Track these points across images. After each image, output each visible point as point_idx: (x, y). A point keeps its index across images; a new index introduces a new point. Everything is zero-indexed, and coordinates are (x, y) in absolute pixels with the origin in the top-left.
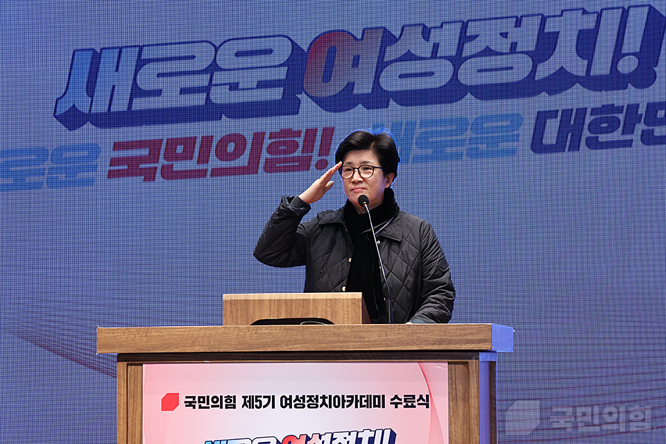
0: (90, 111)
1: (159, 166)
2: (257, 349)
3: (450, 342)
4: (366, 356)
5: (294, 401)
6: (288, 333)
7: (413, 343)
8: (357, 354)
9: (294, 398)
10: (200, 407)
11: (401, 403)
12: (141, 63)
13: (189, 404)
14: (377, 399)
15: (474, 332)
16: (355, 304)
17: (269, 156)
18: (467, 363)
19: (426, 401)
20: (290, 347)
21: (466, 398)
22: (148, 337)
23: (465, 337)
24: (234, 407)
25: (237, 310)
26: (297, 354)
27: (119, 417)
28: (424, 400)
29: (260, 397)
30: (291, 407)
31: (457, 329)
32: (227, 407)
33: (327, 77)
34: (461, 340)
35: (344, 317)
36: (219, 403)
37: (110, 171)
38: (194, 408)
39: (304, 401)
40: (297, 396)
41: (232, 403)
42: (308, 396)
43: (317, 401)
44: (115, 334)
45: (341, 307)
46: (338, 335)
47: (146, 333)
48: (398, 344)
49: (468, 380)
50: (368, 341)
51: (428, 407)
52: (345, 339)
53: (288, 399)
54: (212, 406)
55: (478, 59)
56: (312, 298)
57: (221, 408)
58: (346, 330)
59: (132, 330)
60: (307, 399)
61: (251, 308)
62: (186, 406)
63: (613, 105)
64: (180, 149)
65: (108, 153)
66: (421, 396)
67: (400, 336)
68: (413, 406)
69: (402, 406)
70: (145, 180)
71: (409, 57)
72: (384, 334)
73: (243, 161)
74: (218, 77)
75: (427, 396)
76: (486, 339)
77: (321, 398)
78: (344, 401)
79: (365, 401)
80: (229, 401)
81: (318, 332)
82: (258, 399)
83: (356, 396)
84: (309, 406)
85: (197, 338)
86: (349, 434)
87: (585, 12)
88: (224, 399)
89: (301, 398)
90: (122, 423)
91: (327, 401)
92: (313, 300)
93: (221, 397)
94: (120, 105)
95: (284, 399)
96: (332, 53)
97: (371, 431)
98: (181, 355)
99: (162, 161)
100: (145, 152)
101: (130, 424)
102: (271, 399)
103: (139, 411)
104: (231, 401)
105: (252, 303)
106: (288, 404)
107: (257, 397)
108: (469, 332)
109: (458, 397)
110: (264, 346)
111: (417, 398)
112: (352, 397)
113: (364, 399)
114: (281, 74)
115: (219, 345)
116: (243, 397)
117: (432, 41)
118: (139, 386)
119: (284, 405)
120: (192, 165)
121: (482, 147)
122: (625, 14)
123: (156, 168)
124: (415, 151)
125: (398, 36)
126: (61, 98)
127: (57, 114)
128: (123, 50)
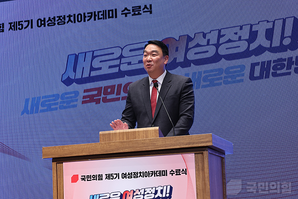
0: (75, 78)
1: (101, 97)
2: (109, 152)
3: (194, 143)
4: (158, 153)
5: (128, 175)
6: (122, 144)
7: (177, 145)
8: (154, 152)
9: (127, 174)
10: (88, 180)
11: (174, 173)
12: (93, 57)
13: (83, 179)
14: (164, 172)
15: (204, 138)
16: (156, 132)
18: (203, 153)
19: (185, 172)
20: (123, 150)
21: (203, 170)
22: (63, 150)
23: (200, 140)
24: (102, 179)
25: (105, 138)
27: (54, 187)
28: (184, 171)
29: (113, 174)
30: (126, 178)
31: (196, 137)
32: (99, 180)
34: (199, 142)
36: (95, 178)
37: (83, 101)
38: (85, 181)
39: (132, 175)
41: (101, 178)
42: (133, 173)
43: (138, 175)
44: (50, 150)
45: (150, 134)
47: (63, 148)
48: (171, 146)
49: (203, 161)
50: (158, 145)
51: (186, 174)
52: (148, 145)
53: (125, 174)
54: (93, 180)
55: (226, 44)
56: (137, 131)
57: (96, 180)
58: (147, 141)
59: (56, 147)
60: (133, 174)
61: (112, 137)
62: (82, 180)
63: (282, 58)
65: (82, 94)
66: (183, 169)
67: (171, 142)
68: (180, 174)
69: (175, 174)
70: (96, 104)
71: (198, 45)
72: (164, 141)
74: (123, 60)
75: (186, 169)
76: (209, 141)
77: (139, 173)
78: (149, 174)
79: (158, 173)
81: (135, 143)
83: (155, 171)
84: (134, 177)
85: (84, 149)
86: (152, 189)
87: (268, 22)
88: (97, 176)
89: (130, 174)
90: (55, 189)
91: (142, 174)
93: (96, 175)
94: (86, 75)
95: (123, 175)
97: (161, 187)
98: (78, 158)
99: (103, 96)
100: (96, 92)
101: (58, 191)
102: (118, 175)
103: (62, 183)
104: (100, 177)
105: (112, 134)
106: (125, 177)
107: (111, 174)
108: (202, 138)
109: (199, 169)
110: (112, 150)
111: (181, 170)
112: (153, 172)
115: (93, 151)
116: (106, 175)
117: (207, 38)
118: (62, 173)
119: (123, 177)
120: (114, 96)
121: (230, 80)
122: (284, 21)
123: (100, 99)
124: (202, 83)
125: (193, 38)
126: (64, 74)
127: (62, 80)
128: (87, 53)
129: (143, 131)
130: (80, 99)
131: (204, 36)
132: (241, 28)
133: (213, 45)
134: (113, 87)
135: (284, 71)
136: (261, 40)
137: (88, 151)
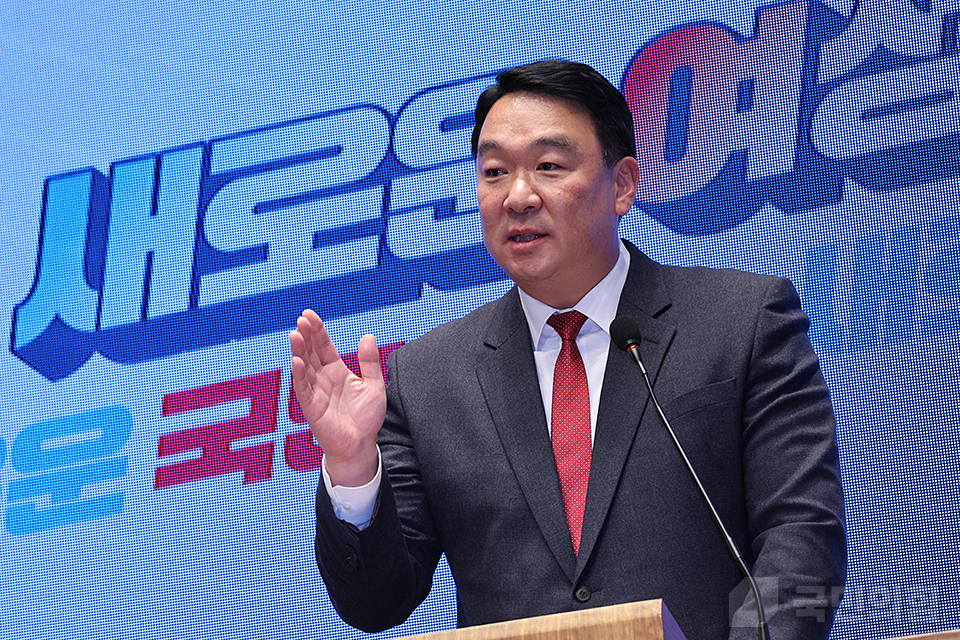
0: (98, 324)
1: (278, 438)
12: (210, 185)
16: (644, 633)
33: (675, 149)
37: (159, 471)
65: (151, 427)
70: (247, 480)
71: (882, 60)
74: (405, 191)
94: (170, 300)
96: (683, 84)
99: (286, 425)
100: (240, 408)
123: (271, 446)
124: (927, 303)
125: (846, 13)
126: (24, 302)
127: (18, 345)
128: (166, 159)
129: (564, 632)
130: (145, 459)
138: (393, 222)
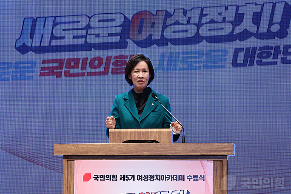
0: (32, 45)
2: (127, 154)
3: (215, 151)
4: (176, 157)
5: (143, 177)
6: (141, 146)
7: (198, 152)
8: (173, 156)
9: (143, 176)
10: (101, 180)
11: (192, 179)
12: (55, 24)
13: (96, 179)
14: (181, 176)
15: (226, 147)
16: (169, 134)
17: (114, 67)
18: (222, 161)
19: (203, 178)
20: (143, 153)
21: (221, 177)
22: (78, 148)
23: (222, 149)
24: (116, 180)
25: (116, 136)
26: (145, 156)
27: (64, 184)
28: (202, 177)
29: (128, 175)
30: (142, 180)
31: (218, 146)
32: (113, 180)
33: (140, 32)
34: (220, 150)
35: (164, 140)
36: (109, 178)
37: (40, 73)
38: (98, 180)
39: (148, 177)
40: (145, 175)
41: (115, 178)
42: (150, 175)
43: (154, 178)
44: (63, 147)
45: (163, 136)
46: (164, 148)
47: (77, 146)
48: (192, 152)
49: (222, 169)
50: (178, 151)
51: (204, 180)
52: (168, 150)
53: (141, 176)
54: (106, 179)
55: (208, 25)
56: (149, 131)
57: (110, 180)
58: (168, 146)
59: (70, 145)
60: (149, 176)
61: (122, 135)
62: (94, 179)
63: (269, 46)
64: (73, 63)
65: (40, 65)
66: (201, 175)
67: (193, 148)
68: (197, 180)
69: (192, 180)
70: (57, 77)
71: (177, 23)
72: (185, 147)
73: (102, 69)
75: (204, 175)
76: (231, 150)
77: (156, 176)
78: (166, 177)
79: (176, 177)
80: (114, 177)
81: (155, 146)
82: (127, 176)
83: (172, 175)
84: (150, 180)
85: (100, 149)
86: (168, 192)
87: (256, 4)
88: (111, 176)
89: (146, 176)
90: (65, 187)
91: (158, 177)
92: (150, 132)
93: (110, 175)
94: (45, 43)
95: (139, 176)
96: (142, 21)
98: (92, 156)
99: (65, 69)
100: (57, 65)
101: (68, 187)
102: (133, 176)
103: (72, 181)
105: (122, 133)
106: (141, 179)
107: (126, 175)
108: (223, 147)
109: (218, 176)
110: (130, 152)
111: (199, 176)
112: (170, 175)
113: (175, 177)
114: (119, 30)
115: (110, 152)
116: (120, 175)
117: (187, 16)
118: (73, 170)
119: (139, 179)
120: (78, 70)
121: (210, 64)
122: (274, 5)
123: (62, 72)
124: (180, 65)
125: (172, 14)
126: (18, 39)
127: (16, 47)
128: (47, 18)
129: (156, 132)
130: (38, 70)
131: (185, 13)
132: (226, 9)
133: (194, 24)
134: (77, 60)
135: (270, 60)
136: (247, 24)
137: (105, 151)
138: (88, 36)
